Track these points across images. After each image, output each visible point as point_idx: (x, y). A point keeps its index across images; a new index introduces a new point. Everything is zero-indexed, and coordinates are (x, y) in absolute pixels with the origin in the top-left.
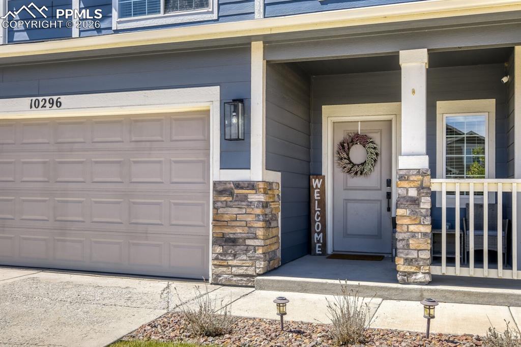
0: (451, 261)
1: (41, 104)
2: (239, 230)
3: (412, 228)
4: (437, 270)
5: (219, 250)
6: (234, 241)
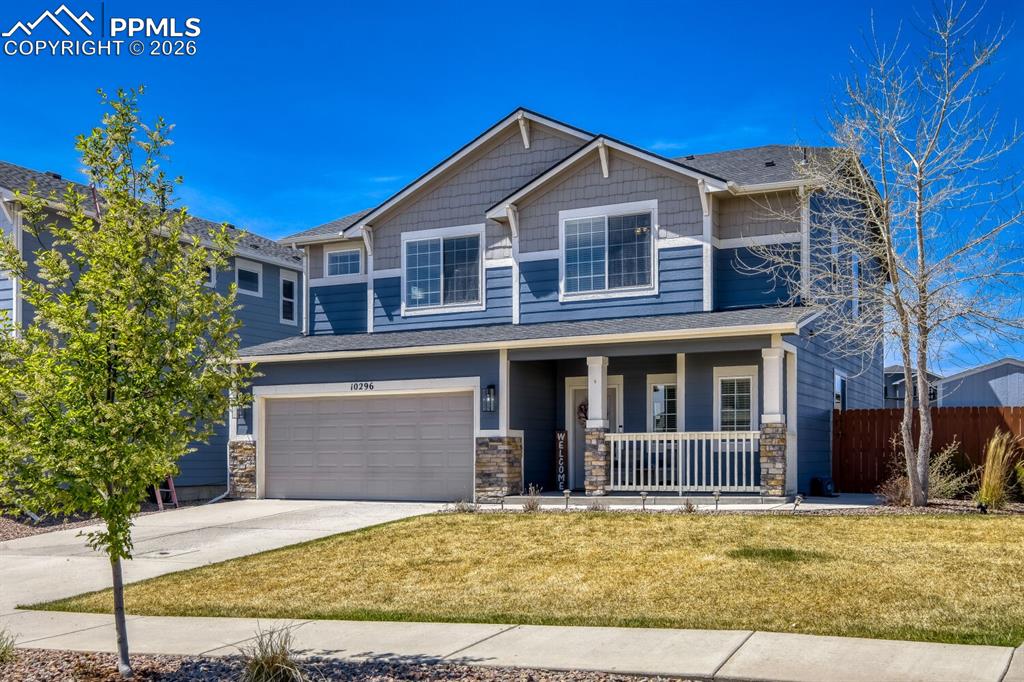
0: (616, 483)
1: (359, 387)
4: (608, 488)
6: (489, 475)
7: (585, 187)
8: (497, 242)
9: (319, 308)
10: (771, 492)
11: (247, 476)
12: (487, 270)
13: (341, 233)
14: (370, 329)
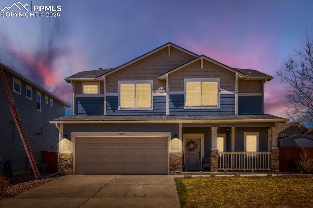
0: (222, 168)
1: (120, 134)
2: (176, 163)
3: (215, 161)
4: (219, 169)
5: (171, 167)
6: (175, 165)
7: (194, 71)
8: (160, 87)
9: (80, 105)
10: (275, 170)
11: (68, 166)
12: (153, 96)
13: (95, 79)
14: (105, 114)
